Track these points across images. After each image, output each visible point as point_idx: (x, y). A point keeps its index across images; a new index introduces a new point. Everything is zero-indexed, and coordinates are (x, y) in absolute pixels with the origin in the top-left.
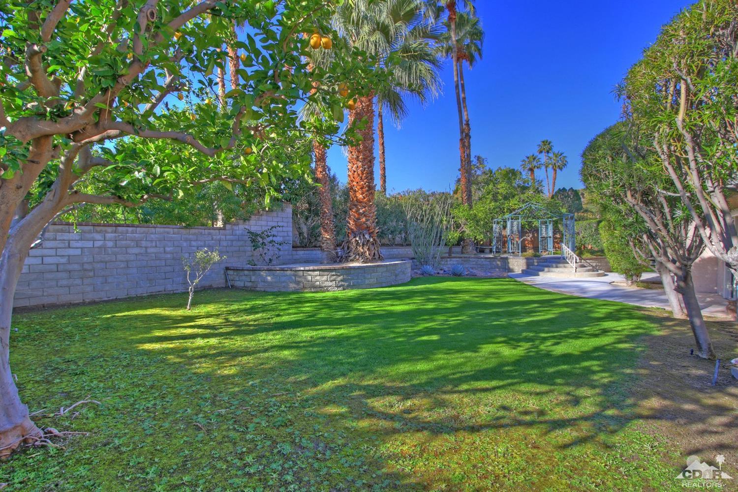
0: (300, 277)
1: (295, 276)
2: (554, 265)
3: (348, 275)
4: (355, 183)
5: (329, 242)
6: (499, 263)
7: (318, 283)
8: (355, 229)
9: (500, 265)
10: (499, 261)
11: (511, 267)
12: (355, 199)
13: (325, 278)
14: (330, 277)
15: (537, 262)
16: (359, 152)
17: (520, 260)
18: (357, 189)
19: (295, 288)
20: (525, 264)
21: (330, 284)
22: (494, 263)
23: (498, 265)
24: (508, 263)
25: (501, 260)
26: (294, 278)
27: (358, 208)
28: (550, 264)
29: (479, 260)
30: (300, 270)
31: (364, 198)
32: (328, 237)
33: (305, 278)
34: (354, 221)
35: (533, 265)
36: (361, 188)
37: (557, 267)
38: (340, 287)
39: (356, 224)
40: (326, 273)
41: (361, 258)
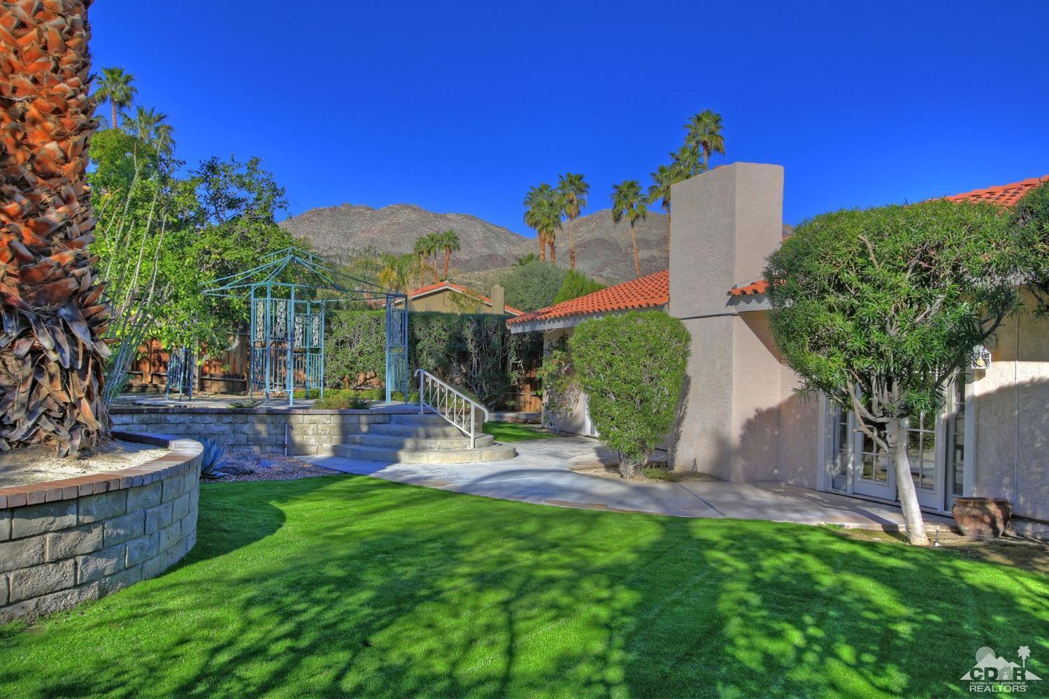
3: (116, 518)
4: (22, 79)
6: (261, 428)
9: (264, 435)
10: (262, 421)
11: (298, 438)
12: (20, 156)
13: (29, 551)
14: (54, 542)
15: (369, 424)
17: (323, 418)
18: (33, 111)
20: (336, 430)
21: (53, 575)
22: (246, 428)
23: (257, 433)
24: (291, 427)
25: (269, 419)
27: (34, 198)
28: (409, 428)
29: (198, 419)
31: (66, 159)
35: (358, 431)
36: (56, 111)
37: (428, 436)
38: (88, 583)
39: (24, 275)
40: (37, 523)
41: (64, 432)
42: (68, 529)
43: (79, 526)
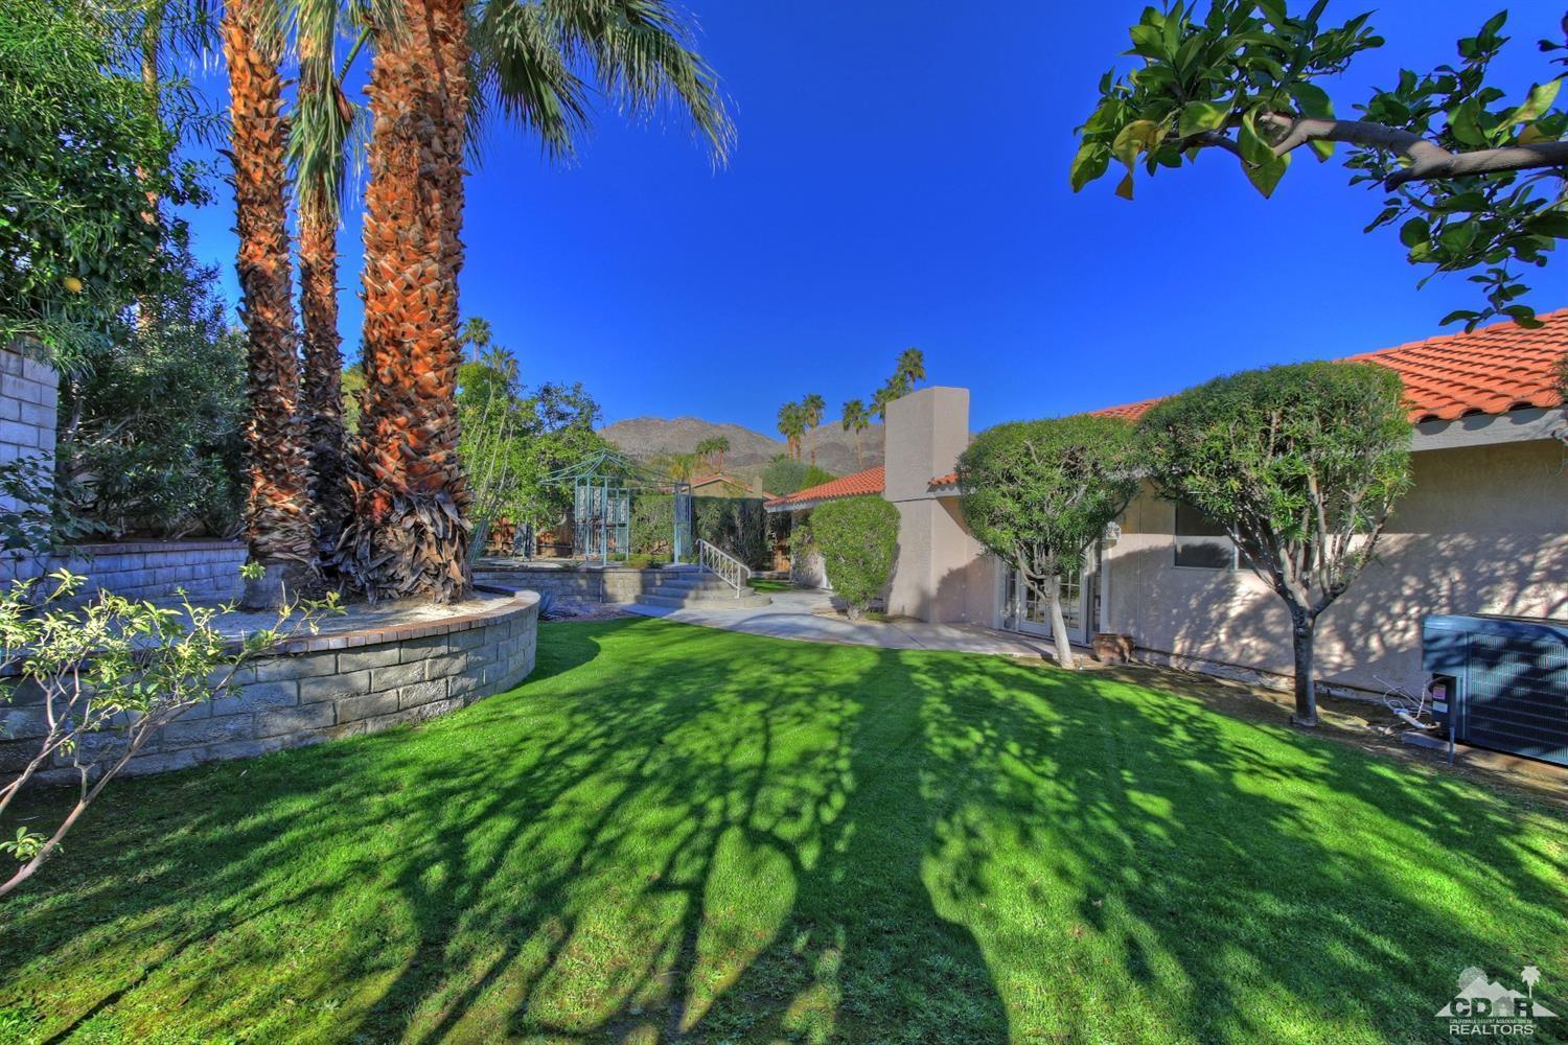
0: (321, 679)
1: (298, 678)
2: (701, 584)
3: (476, 648)
4: (409, 326)
5: (294, 525)
6: (583, 582)
7: (391, 696)
8: (403, 484)
9: (585, 588)
10: (583, 578)
11: (609, 590)
12: (407, 382)
13: (413, 672)
14: (432, 666)
15: (662, 580)
16: (427, 224)
17: (629, 575)
18: (417, 349)
19: (293, 731)
20: (638, 584)
21: (431, 690)
22: (571, 582)
23: (580, 586)
24: (604, 582)
25: (588, 576)
26: (291, 688)
27: (417, 414)
28: (692, 583)
29: (536, 575)
30: (328, 651)
31: (441, 385)
32: (292, 506)
33: (345, 683)
34: (404, 455)
35: (653, 585)
36: (434, 350)
37: (706, 589)
38: (456, 696)
39: (409, 470)
40: (419, 652)
41: (438, 585)
42: (442, 656)
43: (450, 654)
